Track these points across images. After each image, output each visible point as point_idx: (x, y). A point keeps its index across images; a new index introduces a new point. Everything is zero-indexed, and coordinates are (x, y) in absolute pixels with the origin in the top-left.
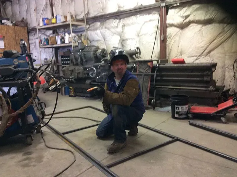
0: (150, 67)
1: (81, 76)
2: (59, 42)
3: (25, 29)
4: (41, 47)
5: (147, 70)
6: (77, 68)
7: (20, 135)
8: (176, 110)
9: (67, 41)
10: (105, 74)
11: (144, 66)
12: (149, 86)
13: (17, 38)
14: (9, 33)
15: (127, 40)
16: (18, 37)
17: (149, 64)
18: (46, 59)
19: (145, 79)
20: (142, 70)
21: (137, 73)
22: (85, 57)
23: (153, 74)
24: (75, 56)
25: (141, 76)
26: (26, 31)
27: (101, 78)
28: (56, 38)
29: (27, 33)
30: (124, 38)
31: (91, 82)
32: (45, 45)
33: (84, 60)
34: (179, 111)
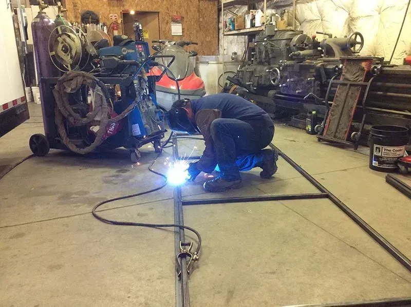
0: (363, 69)
1: (262, 82)
2: (248, 25)
3: (214, 5)
4: (225, 33)
5: (357, 77)
6: (259, 68)
7: (123, 148)
8: (375, 153)
9: (258, 23)
10: (292, 80)
11: (354, 69)
12: (355, 105)
13: (201, 19)
14: (191, 11)
15: (357, 18)
16: (204, 19)
17: (363, 64)
18: (235, 53)
19: (350, 93)
20: (348, 76)
21: (341, 80)
22: (272, 50)
23: (365, 83)
24: (259, 48)
25: (345, 87)
26: (216, 8)
27: (286, 86)
28: (245, 18)
29: (217, 11)
30: (354, 16)
31: (275, 94)
32: (230, 30)
33: (270, 56)
34: (380, 155)
